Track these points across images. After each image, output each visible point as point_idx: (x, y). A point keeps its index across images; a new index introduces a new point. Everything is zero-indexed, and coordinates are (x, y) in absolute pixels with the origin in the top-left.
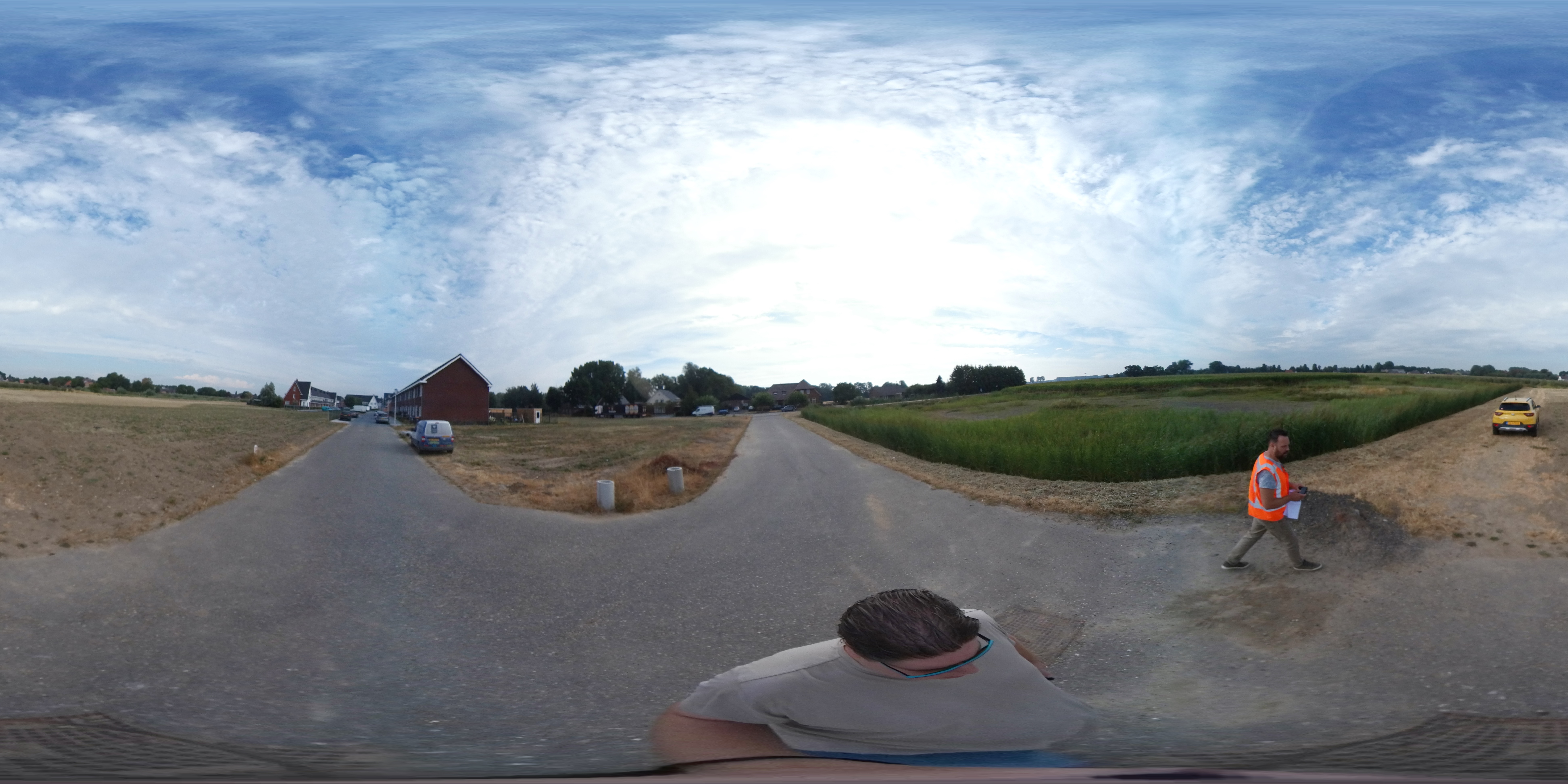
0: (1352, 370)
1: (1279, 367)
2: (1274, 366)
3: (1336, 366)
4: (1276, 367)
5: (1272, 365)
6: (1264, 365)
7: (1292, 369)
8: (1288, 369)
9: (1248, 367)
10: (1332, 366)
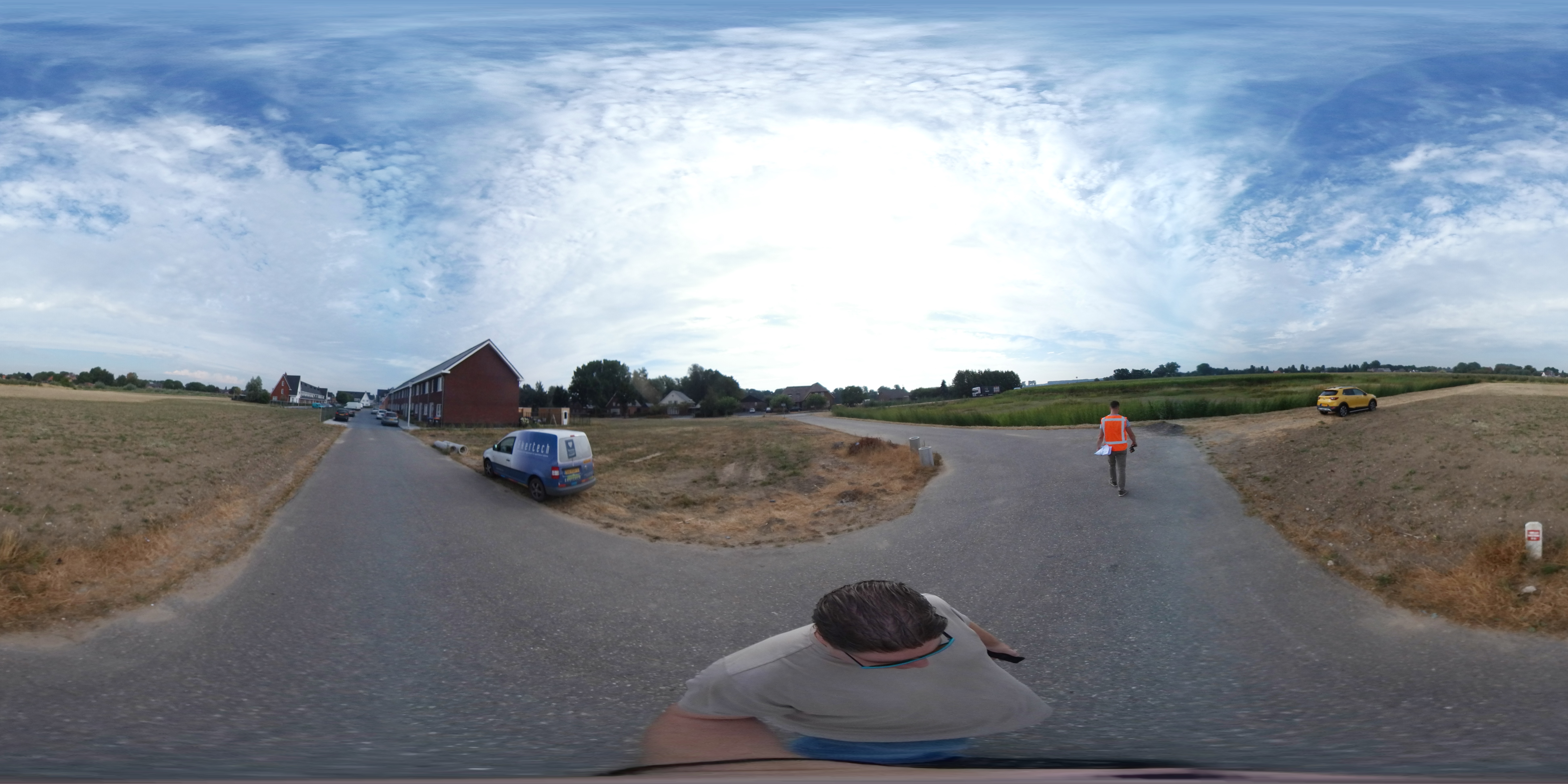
0: (1340, 370)
1: (1267, 368)
2: (1262, 367)
3: (1323, 366)
4: (1265, 368)
5: (1260, 367)
6: (1252, 366)
7: (1281, 370)
8: (1276, 370)
9: (1236, 369)
10: (1320, 366)
